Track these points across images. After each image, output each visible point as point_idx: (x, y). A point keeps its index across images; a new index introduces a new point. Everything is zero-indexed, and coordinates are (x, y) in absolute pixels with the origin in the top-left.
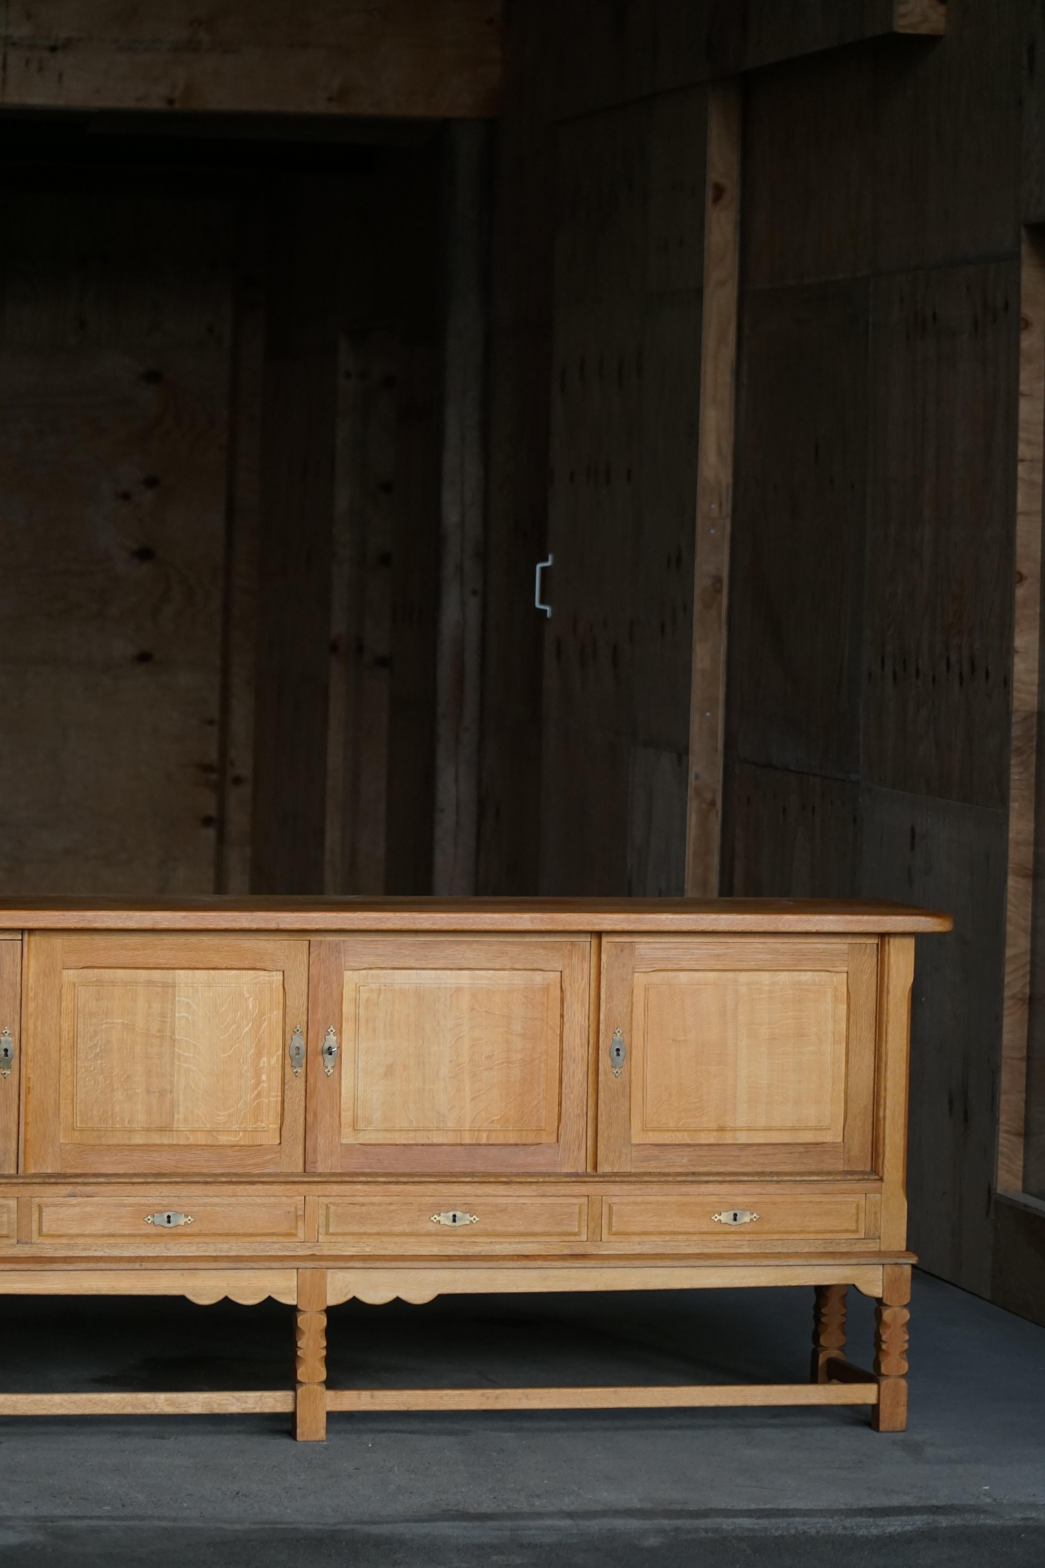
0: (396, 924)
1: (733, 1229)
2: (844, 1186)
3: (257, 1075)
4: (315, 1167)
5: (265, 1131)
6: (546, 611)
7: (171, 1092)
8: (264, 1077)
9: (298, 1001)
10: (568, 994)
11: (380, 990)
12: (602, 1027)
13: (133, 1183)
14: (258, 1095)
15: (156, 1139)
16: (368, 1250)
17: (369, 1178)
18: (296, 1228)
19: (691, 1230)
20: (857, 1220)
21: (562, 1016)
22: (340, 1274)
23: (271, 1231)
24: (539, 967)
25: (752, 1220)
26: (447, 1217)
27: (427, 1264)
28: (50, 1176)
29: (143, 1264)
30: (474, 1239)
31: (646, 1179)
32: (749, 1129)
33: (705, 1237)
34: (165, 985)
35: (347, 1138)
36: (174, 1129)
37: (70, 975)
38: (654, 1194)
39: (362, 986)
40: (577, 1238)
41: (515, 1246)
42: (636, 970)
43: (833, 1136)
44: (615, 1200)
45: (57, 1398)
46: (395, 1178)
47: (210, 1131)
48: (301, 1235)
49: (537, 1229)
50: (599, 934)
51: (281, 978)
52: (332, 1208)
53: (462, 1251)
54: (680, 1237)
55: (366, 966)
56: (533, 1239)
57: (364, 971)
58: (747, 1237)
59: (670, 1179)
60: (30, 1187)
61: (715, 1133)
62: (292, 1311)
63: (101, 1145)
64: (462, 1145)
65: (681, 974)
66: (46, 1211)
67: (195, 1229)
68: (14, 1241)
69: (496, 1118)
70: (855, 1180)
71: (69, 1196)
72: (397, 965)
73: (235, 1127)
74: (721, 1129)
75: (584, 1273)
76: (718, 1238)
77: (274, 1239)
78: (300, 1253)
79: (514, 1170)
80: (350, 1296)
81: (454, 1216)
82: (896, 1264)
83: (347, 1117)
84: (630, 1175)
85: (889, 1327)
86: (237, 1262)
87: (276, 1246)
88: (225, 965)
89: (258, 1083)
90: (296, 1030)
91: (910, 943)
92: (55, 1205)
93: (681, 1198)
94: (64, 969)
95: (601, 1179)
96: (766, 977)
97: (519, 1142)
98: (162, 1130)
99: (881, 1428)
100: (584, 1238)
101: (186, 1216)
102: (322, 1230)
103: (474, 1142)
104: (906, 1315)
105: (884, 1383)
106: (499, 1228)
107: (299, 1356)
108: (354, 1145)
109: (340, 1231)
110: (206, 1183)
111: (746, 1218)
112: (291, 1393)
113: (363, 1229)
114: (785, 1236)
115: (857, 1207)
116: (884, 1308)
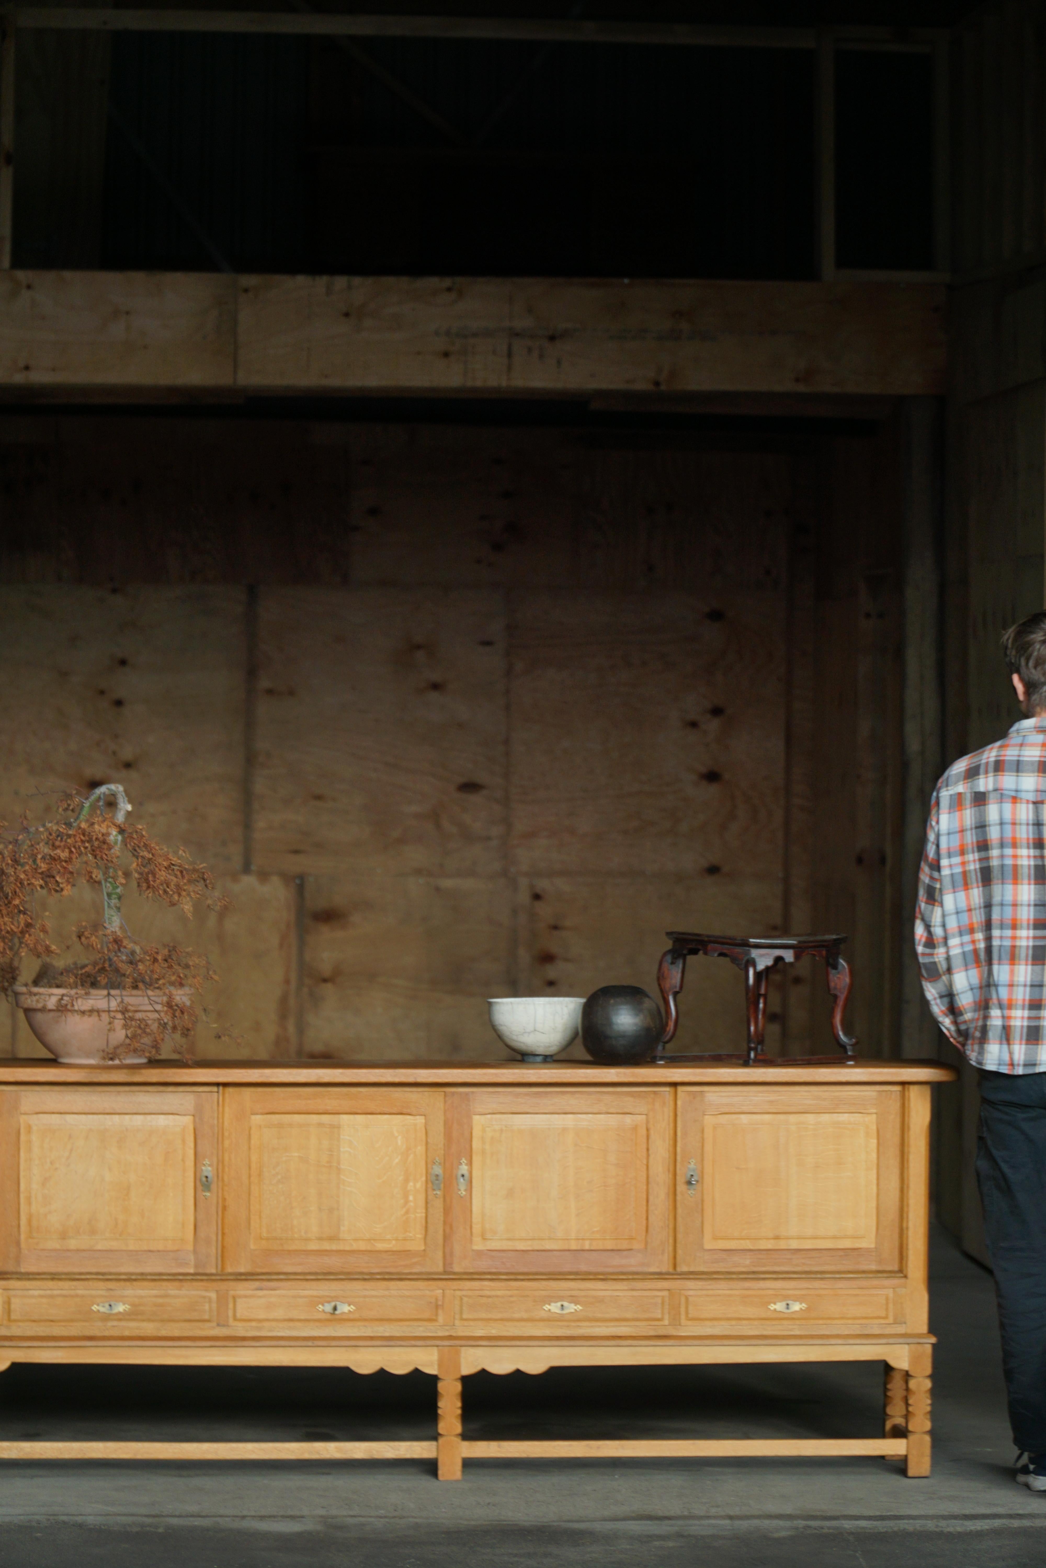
0: (509, 1078)
1: (786, 1316)
2: (875, 1282)
3: (406, 1196)
4: (452, 1268)
5: (413, 1240)
7: (338, 1209)
8: (411, 1198)
9: (438, 1138)
10: (652, 1132)
11: (502, 1130)
12: (679, 1158)
13: (307, 1280)
14: (407, 1212)
15: (326, 1246)
16: (494, 1332)
17: (494, 1276)
18: (437, 1315)
19: (752, 1317)
20: (887, 1309)
21: (648, 1150)
22: (471, 1351)
23: (416, 1317)
24: (628, 1111)
25: (801, 1308)
26: (557, 1306)
27: (540, 1343)
28: (241, 1274)
29: (315, 1342)
30: (579, 1323)
31: (715, 1276)
32: (799, 1238)
33: (763, 1322)
34: (332, 1126)
35: (478, 1245)
36: (341, 1238)
37: (257, 1119)
38: (722, 1288)
39: (487, 1127)
40: (661, 1323)
41: (610, 1329)
42: (706, 1113)
43: (868, 1243)
44: (691, 1293)
45: (250, 1446)
46: (514, 1276)
47: (369, 1240)
48: (441, 1319)
49: (629, 1315)
50: (675, 1085)
51: (423, 1121)
52: (465, 1299)
53: (569, 1333)
54: (744, 1322)
55: (490, 1111)
56: (625, 1323)
57: (489, 1116)
58: (798, 1322)
59: (734, 1276)
60: (226, 1283)
61: (772, 1241)
62: (433, 1380)
63: (283, 1250)
64: (569, 1250)
65: (743, 1116)
66: (239, 1301)
67: (357, 1316)
68: (214, 1324)
69: (595, 1229)
70: (885, 1277)
71: (257, 1289)
72: (514, 1110)
73: (389, 1237)
74: (777, 1238)
75: (665, 1349)
76: (774, 1323)
77: (420, 1323)
78: (440, 1334)
79: (610, 1270)
80: (479, 1368)
81: (562, 1306)
82: (920, 1343)
83: (476, 1229)
84: (703, 1273)
85: (914, 1393)
86: (389, 1341)
87: (421, 1329)
88: (378, 1111)
89: (407, 1202)
90: (435, 1161)
91: (926, 1090)
92: (246, 1297)
93: (745, 1292)
94: (252, 1114)
95: (679, 1277)
96: (810, 1118)
97: (615, 1248)
98: (331, 1239)
99: (910, 1474)
100: (666, 1322)
101: (349, 1305)
102: (457, 1316)
103: (579, 1248)
104: (928, 1384)
105: (912, 1437)
106: (599, 1315)
107: (440, 1415)
108: (482, 1251)
109: (470, 1316)
110: (365, 1280)
111: (796, 1307)
112: (434, 1443)
113: (489, 1316)
114: (829, 1322)
115: (887, 1299)
116: (909, 1378)
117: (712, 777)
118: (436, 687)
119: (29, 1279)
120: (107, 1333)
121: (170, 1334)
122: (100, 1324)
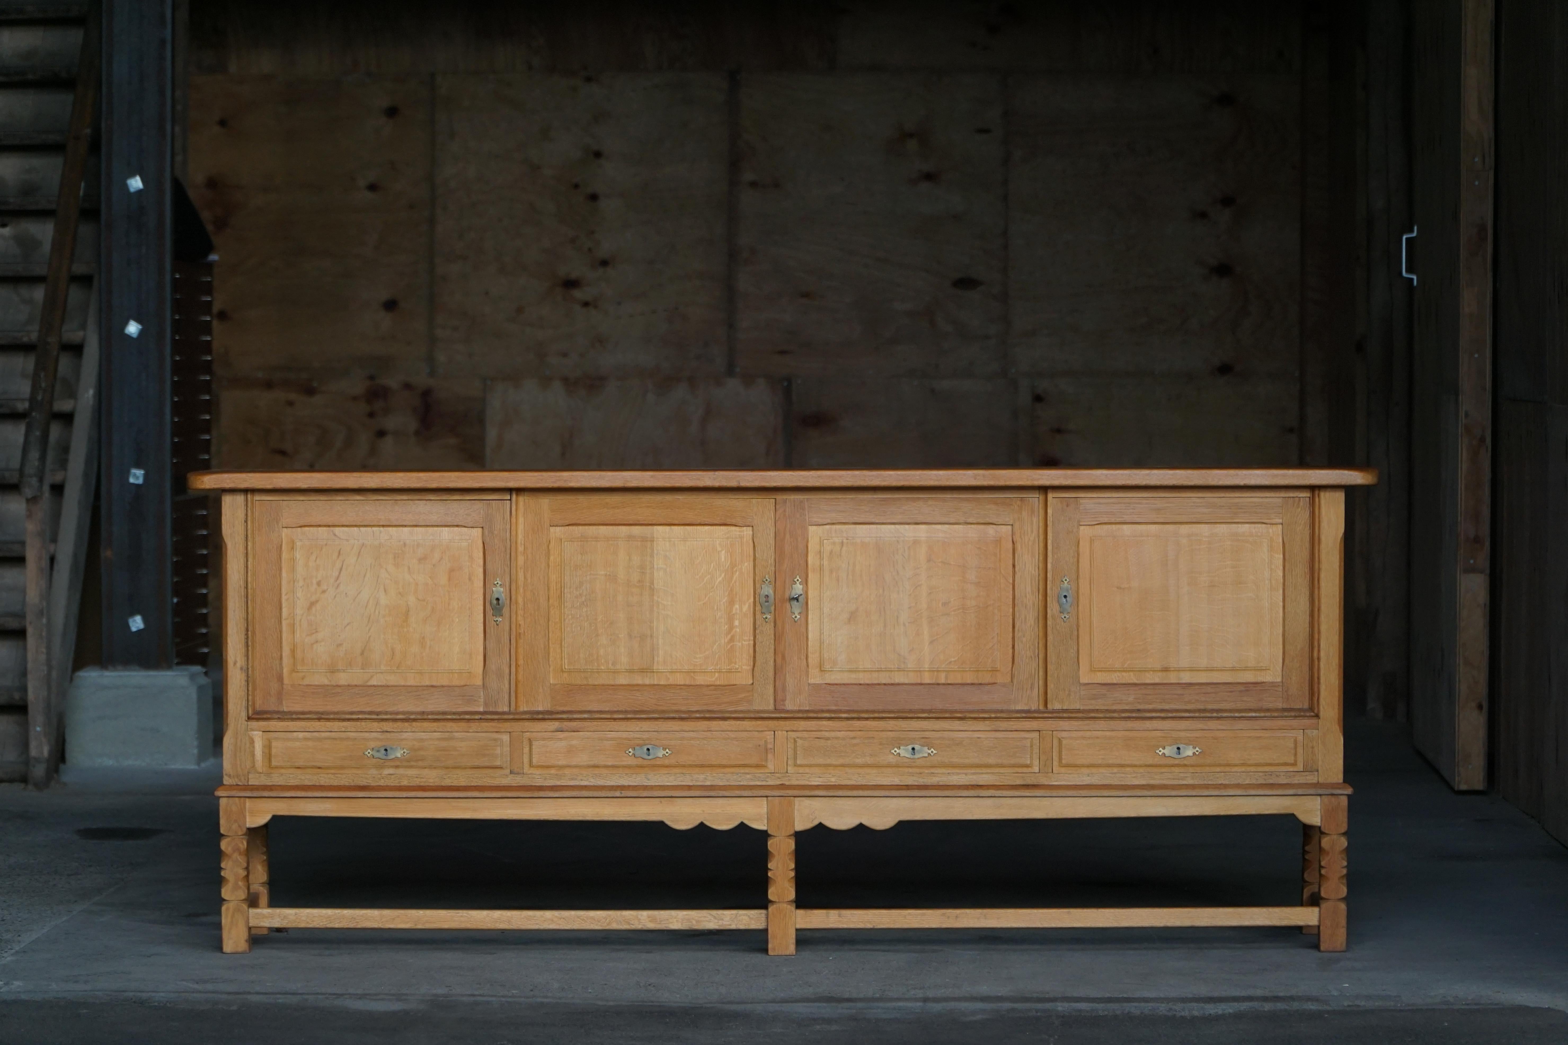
0: (848, 481)
1: (1177, 762)
2: (1281, 723)
3: (730, 620)
4: (784, 705)
5: (739, 672)
6: (1412, 279)
7: (651, 636)
8: (737, 623)
9: (767, 554)
10: (1018, 546)
11: (842, 543)
12: (1049, 575)
13: (615, 719)
14: (732, 640)
15: (638, 680)
16: (833, 781)
17: (834, 716)
18: (766, 760)
19: (1137, 763)
20: (1296, 755)
21: (1014, 566)
22: (807, 802)
23: (741, 763)
24: (991, 521)
25: (1194, 753)
26: (907, 750)
27: (887, 793)
28: (538, 713)
29: (623, 792)
30: (933, 770)
31: (1092, 715)
32: (1192, 670)
33: (1149, 769)
34: (644, 539)
35: (815, 678)
36: (655, 670)
37: (556, 532)
38: (1101, 729)
39: (826, 539)
40: (1029, 770)
41: (971, 777)
42: (1081, 523)
43: (1274, 676)
44: (1064, 734)
45: (548, 914)
46: (856, 715)
47: (688, 672)
48: (771, 766)
49: (991, 761)
50: (1044, 489)
51: (751, 533)
52: (799, 742)
53: (921, 781)
54: (1128, 769)
55: (829, 521)
56: (989, 771)
57: (827, 527)
58: (1191, 770)
59: (1116, 715)
60: (521, 723)
61: (1160, 674)
62: (764, 835)
63: (588, 685)
64: (921, 684)
65: (1125, 527)
66: (535, 744)
67: (673, 761)
68: (507, 772)
69: (953, 660)
70: (1291, 716)
71: (557, 731)
72: (856, 520)
73: (711, 668)
74: (1166, 670)
75: (1035, 801)
76: (1163, 770)
77: (747, 770)
78: (771, 782)
79: (970, 708)
80: (816, 823)
81: (913, 749)
82: (1332, 795)
83: (813, 659)
84: (1079, 711)
85: (1328, 853)
86: (711, 791)
87: (748, 776)
88: (698, 522)
89: (731, 627)
90: (765, 580)
91: (1340, 496)
92: (544, 739)
93: (1127, 733)
94: (551, 526)
95: (1050, 715)
96: (1204, 529)
97: (976, 681)
98: (642, 671)
99: (1322, 948)
100: (1036, 769)
101: (664, 749)
102: (791, 762)
103: (933, 681)
104: (1344, 842)
105: (1324, 905)
106: (955, 760)
107: (770, 877)
108: (821, 684)
109: (806, 763)
110: (682, 719)
111: (1189, 752)
112: (763, 912)
113: (828, 761)
114: (1228, 769)
115: (1296, 742)
116: (1322, 836)
117: (1223, 270)
118: (929, 177)
119: (293, 720)
120: (382, 783)
121: (455, 783)
122: (374, 772)
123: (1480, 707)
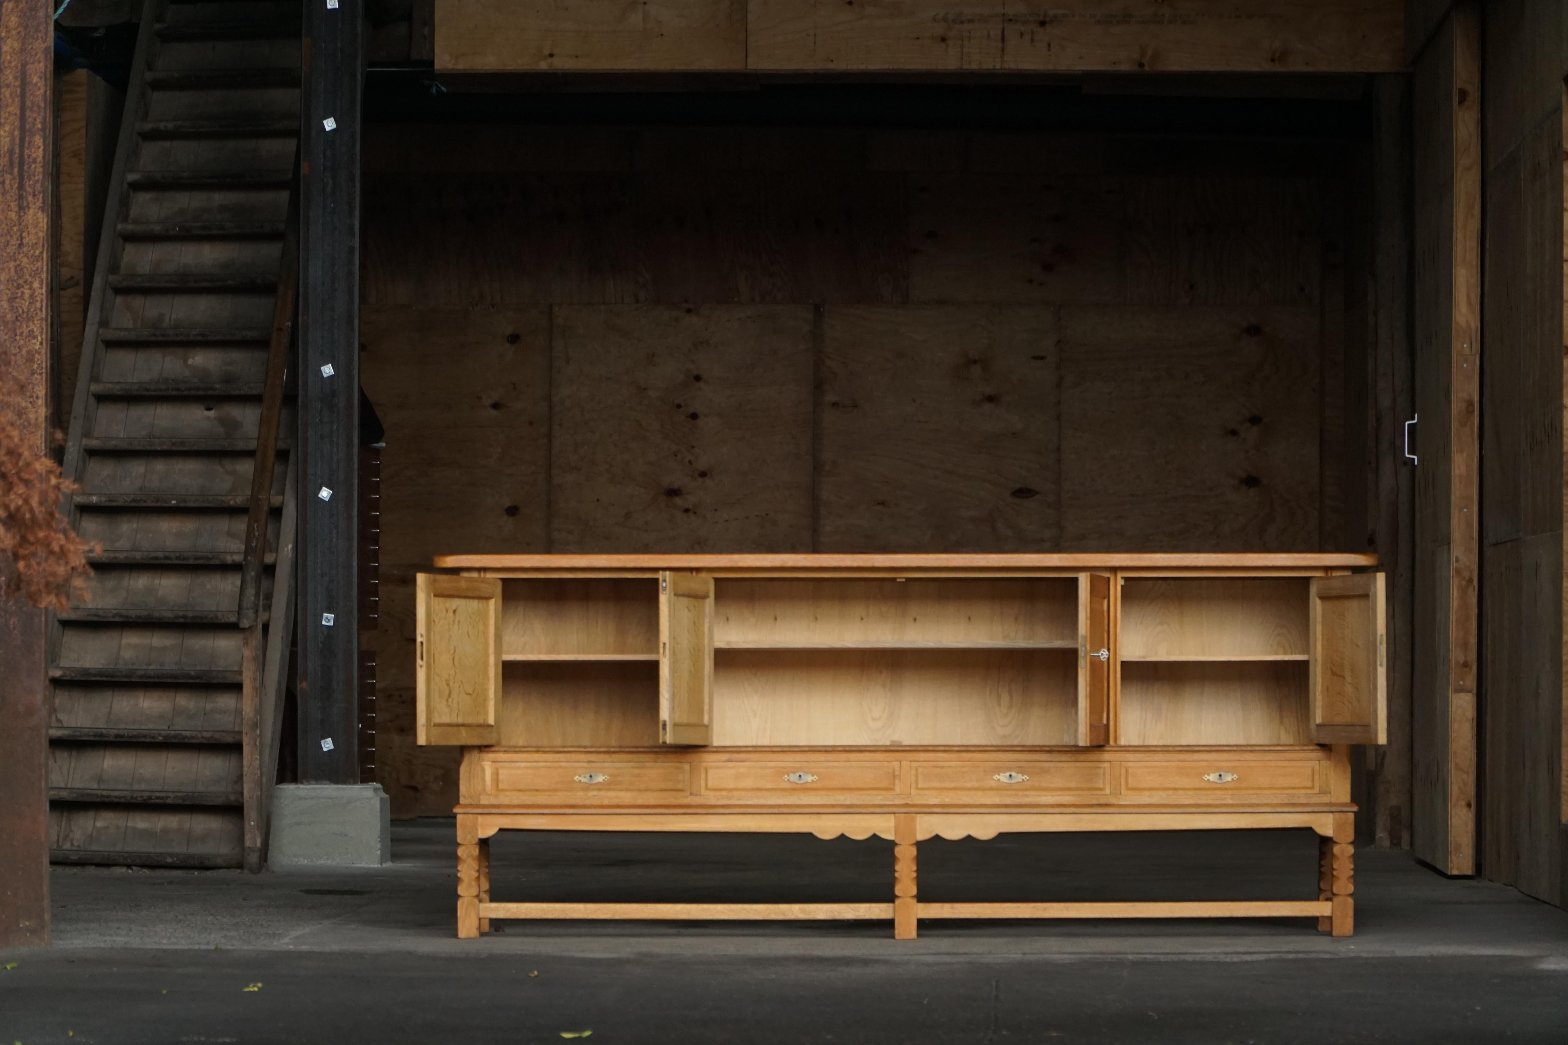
1: (1219, 786)
2: (1301, 754)
6: (1414, 459)
13: (774, 752)
16: (947, 801)
17: (947, 749)
18: (894, 784)
19: (1188, 787)
20: (1313, 780)
22: (927, 818)
23: (876, 786)
25: (1233, 779)
26: (1005, 777)
27: (990, 811)
29: (780, 809)
30: (1026, 793)
31: (1153, 749)
33: (1198, 792)
38: (1159, 760)
40: (1103, 792)
41: (1056, 798)
44: (1130, 764)
46: (966, 748)
48: (898, 789)
49: (1072, 785)
52: (920, 770)
53: (1017, 801)
54: (1181, 792)
56: (1070, 793)
58: (1230, 792)
59: (1170, 749)
60: (699, 755)
62: (892, 844)
66: (710, 772)
67: (820, 785)
68: (688, 793)
70: (1310, 750)
71: (727, 761)
75: (1106, 817)
76: (1209, 792)
77: (878, 792)
78: (897, 802)
80: (933, 834)
81: (1010, 776)
82: (1342, 812)
84: (1141, 746)
85: (1338, 858)
86: (850, 809)
87: (880, 797)
92: (717, 768)
93: (1180, 764)
95: (1119, 749)
99: (1333, 935)
100: (1108, 792)
101: (813, 775)
102: (913, 786)
104: (1351, 850)
105: (1335, 900)
106: (1044, 784)
107: (896, 877)
109: (925, 786)
110: (827, 751)
111: (1228, 778)
112: (891, 905)
113: (944, 785)
114: (1259, 792)
115: (1313, 770)
116: (1334, 845)
117: (1251, 481)
118: (990, 399)
119: (516, 752)
120: (588, 802)
121: (646, 803)
122: (581, 793)
123: (1469, 805)
